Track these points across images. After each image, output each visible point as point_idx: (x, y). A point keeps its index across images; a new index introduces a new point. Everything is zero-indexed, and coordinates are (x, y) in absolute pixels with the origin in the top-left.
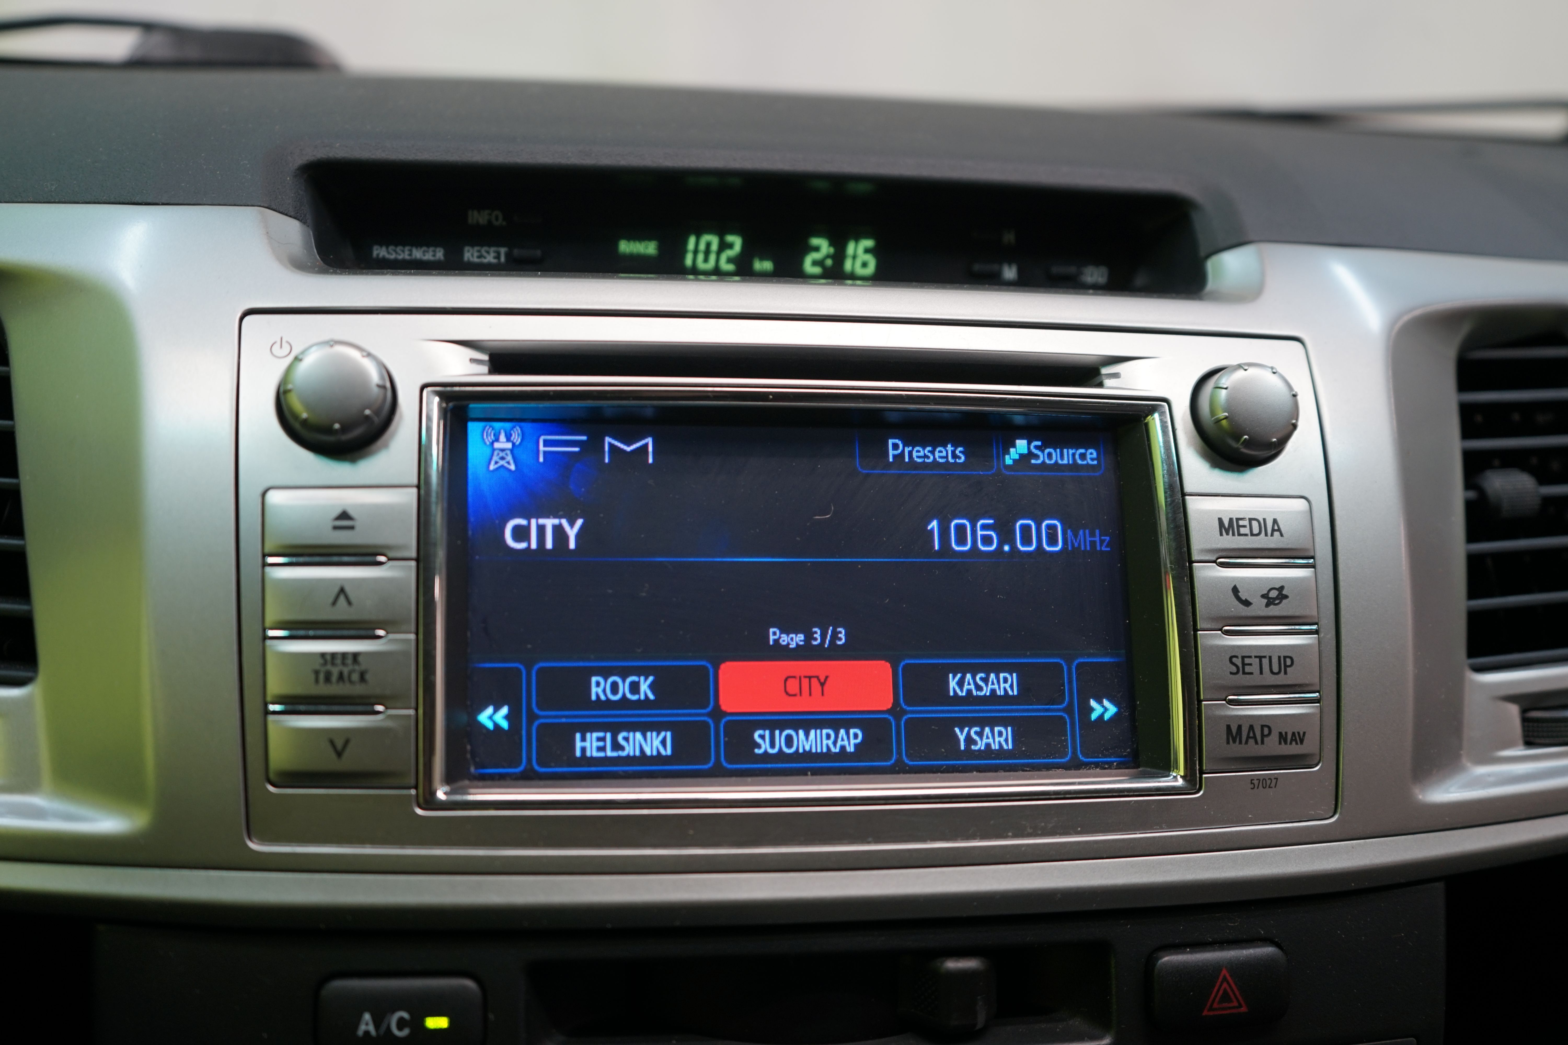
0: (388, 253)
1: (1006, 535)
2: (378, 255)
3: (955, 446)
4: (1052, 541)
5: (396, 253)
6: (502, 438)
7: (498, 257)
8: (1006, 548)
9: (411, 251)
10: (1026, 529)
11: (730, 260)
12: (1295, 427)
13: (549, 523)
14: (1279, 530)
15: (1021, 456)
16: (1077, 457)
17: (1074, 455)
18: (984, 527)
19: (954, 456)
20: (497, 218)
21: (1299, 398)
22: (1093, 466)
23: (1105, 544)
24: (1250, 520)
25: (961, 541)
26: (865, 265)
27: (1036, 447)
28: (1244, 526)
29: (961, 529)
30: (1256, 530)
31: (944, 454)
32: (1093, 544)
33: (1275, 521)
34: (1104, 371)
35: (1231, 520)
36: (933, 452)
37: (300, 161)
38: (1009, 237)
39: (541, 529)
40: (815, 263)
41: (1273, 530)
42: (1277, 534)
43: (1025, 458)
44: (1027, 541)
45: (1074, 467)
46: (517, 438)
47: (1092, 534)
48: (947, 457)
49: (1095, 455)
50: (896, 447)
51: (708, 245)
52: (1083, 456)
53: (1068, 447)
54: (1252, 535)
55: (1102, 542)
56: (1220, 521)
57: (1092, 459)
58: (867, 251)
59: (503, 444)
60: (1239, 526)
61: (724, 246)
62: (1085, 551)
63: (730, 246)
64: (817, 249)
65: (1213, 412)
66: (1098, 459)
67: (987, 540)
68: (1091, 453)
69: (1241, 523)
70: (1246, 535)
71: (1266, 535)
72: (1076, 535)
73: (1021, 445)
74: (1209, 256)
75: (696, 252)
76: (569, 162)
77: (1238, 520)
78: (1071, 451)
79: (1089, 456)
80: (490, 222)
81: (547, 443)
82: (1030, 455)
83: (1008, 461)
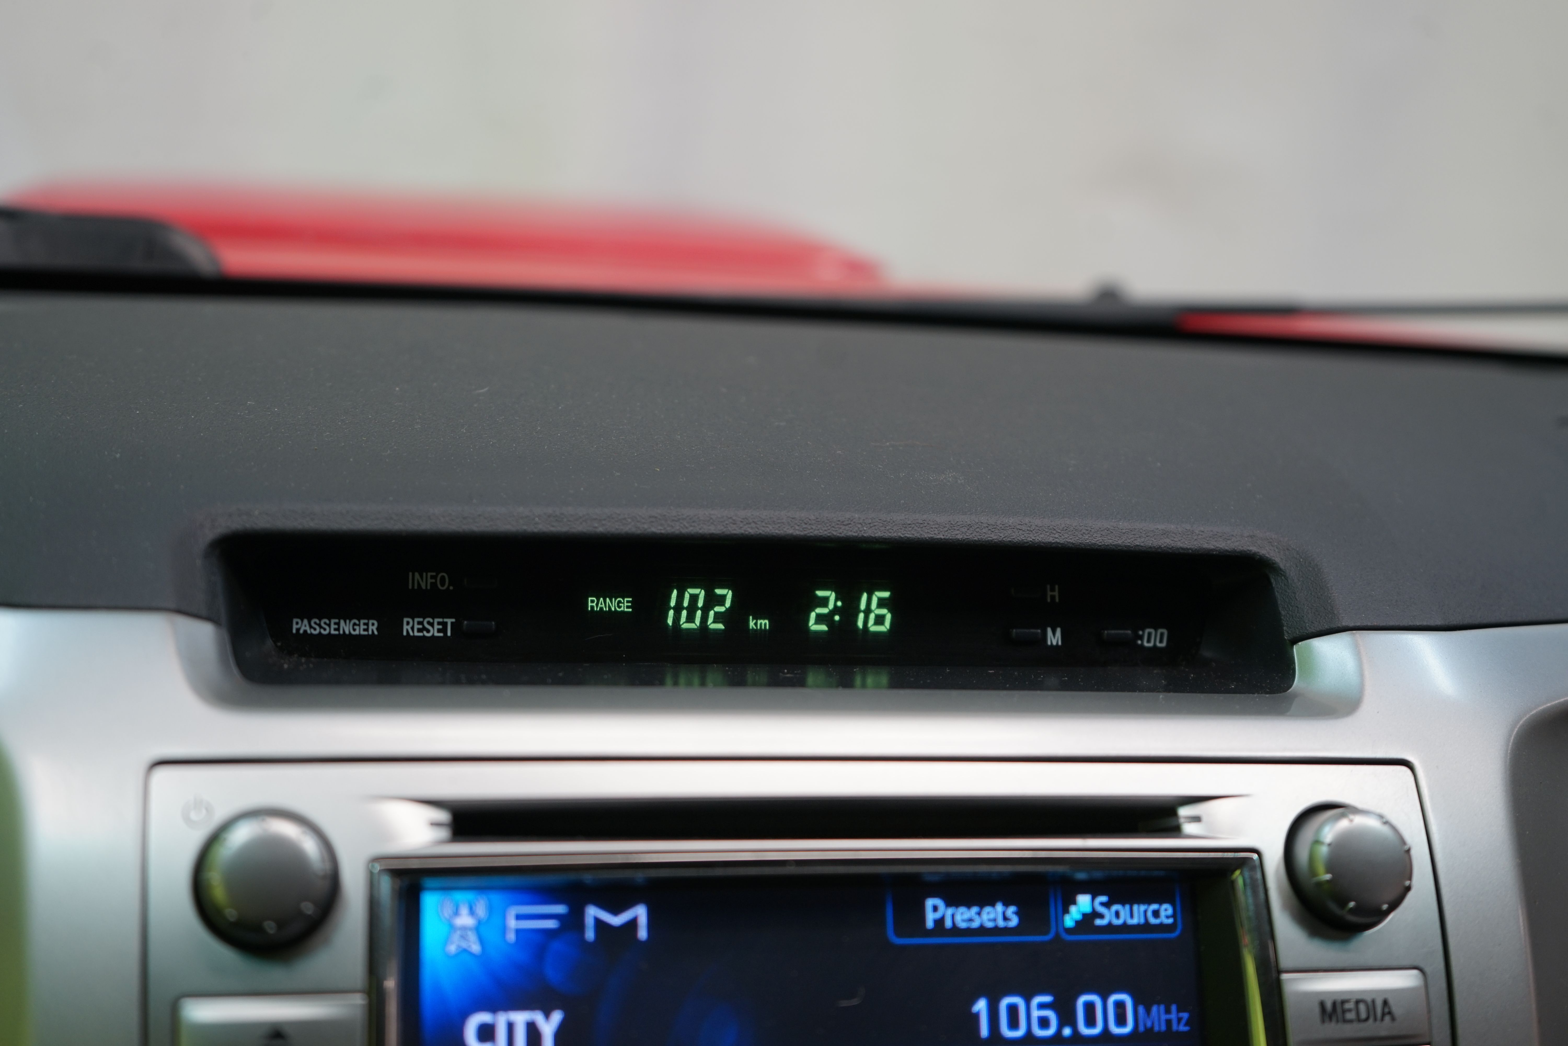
0: (311, 627)
1: (1067, 1017)
2: (298, 630)
3: (1006, 904)
4: (1121, 1020)
5: (321, 627)
6: (464, 911)
7: (444, 630)
8: (1067, 1031)
9: (338, 624)
10: (1090, 1008)
11: (718, 618)
12: (1408, 889)
13: (520, 1018)
14: (1390, 1013)
15: (1085, 915)
16: (1149, 914)
17: (1145, 912)
18: (1042, 1006)
19: (1005, 918)
20: (443, 583)
21: (1413, 852)
22: (1167, 926)
23: (1183, 1021)
24: (1358, 1002)
25: (1014, 1024)
26: (880, 620)
27: (1102, 904)
28: (1350, 1010)
29: (1013, 1010)
30: (1363, 1015)
31: (992, 916)
32: (1169, 1022)
33: (1385, 1003)
34: (1184, 812)
35: (1334, 1004)
36: (979, 914)
37: (210, 534)
38: (1054, 594)
39: (511, 1027)
40: (820, 619)
41: (1383, 1015)
42: (1387, 1018)
43: (1089, 918)
44: (1090, 1021)
45: (1146, 927)
46: (481, 910)
47: (1168, 1011)
48: (995, 920)
49: (1170, 911)
50: (935, 909)
51: (694, 598)
52: (1156, 914)
53: (1140, 901)
54: (1359, 1020)
55: (1179, 1020)
56: (1322, 1005)
57: (1168, 917)
58: (882, 603)
59: (465, 920)
60: (1344, 1011)
61: (712, 600)
62: (1159, 1033)
63: (721, 600)
64: (824, 602)
65: (1313, 872)
66: (1174, 916)
67: (1044, 1023)
68: (1166, 910)
69: (1347, 1006)
70: (1351, 1021)
71: (1375, 1019)
72: (1148, 1011)
73: (1084, 903)
74: (1295, 641)
75: (678, 609)
76: (536, 530)
77: (1343, 1002)
78: (1143, 908)
79: (1163, 914)
80: (434, 585)
81: (519, 917)
82: (1095, 914)
83: (1069, 921)
